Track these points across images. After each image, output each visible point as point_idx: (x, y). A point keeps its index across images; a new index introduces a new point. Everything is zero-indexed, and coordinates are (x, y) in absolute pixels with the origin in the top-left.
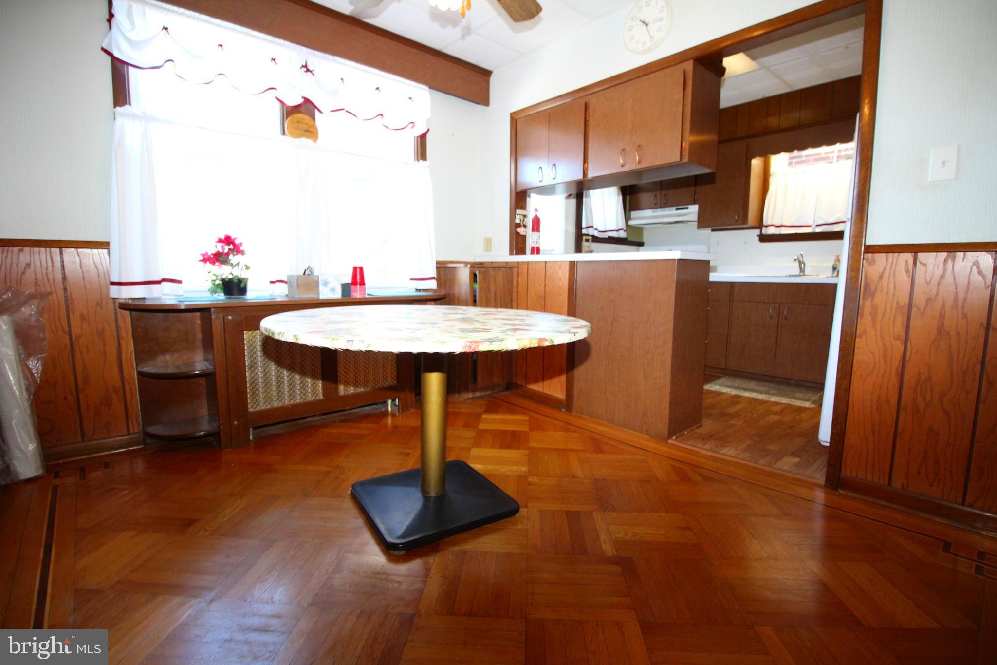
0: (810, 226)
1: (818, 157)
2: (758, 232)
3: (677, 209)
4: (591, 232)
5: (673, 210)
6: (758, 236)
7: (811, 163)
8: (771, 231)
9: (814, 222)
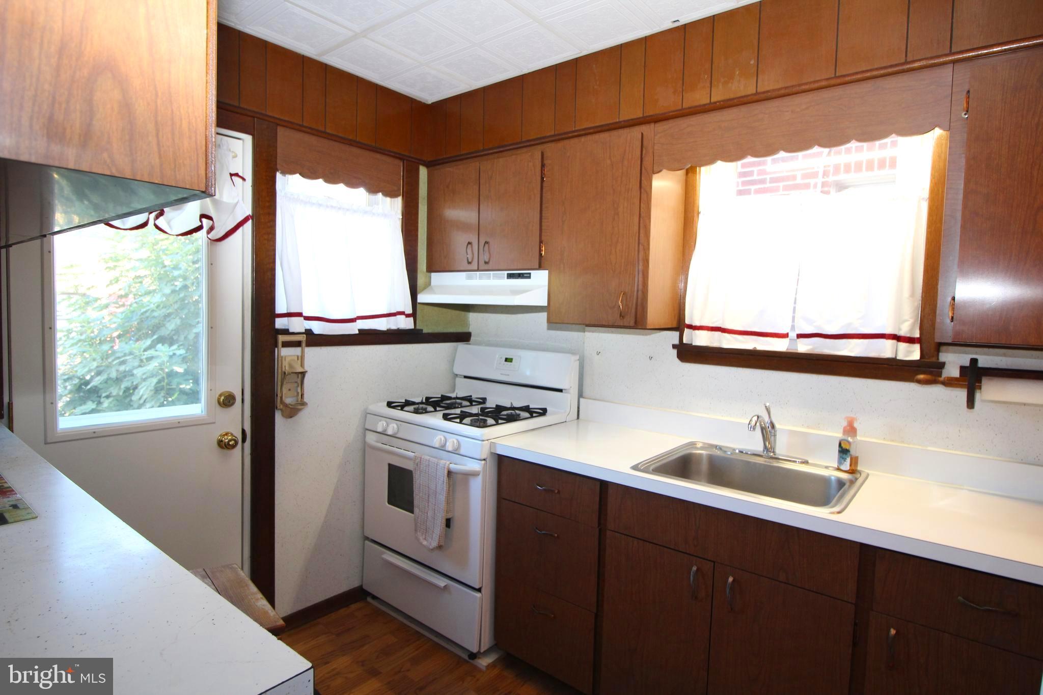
0: (785, 336)
1: (791, 183)
2: (674, 337)
3: (510, 276)
4: (297, 325)
5: (500, 278)
6: (674, 346)
7: (781, 192)
8: (701, 339)
9: (793, 328)
